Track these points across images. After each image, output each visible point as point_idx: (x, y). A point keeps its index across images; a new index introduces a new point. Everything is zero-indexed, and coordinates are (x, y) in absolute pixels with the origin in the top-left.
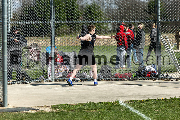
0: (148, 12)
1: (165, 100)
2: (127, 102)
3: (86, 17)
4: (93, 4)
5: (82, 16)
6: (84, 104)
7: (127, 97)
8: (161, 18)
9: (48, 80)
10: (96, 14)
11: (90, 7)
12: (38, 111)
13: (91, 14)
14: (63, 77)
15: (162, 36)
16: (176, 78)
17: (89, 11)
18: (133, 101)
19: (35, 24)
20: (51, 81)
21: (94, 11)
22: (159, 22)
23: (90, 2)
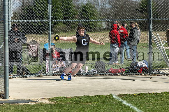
0: (140, 11)
1: (156, 94)
2: (120, 96)
3: (82, 16)
4: (88, 4)
5: (78, 14)
6: (80, 97)
7: (120, 91)
8: (153, 17)
9: (46, 74)
10: (91, 13)
11: (85, 6)
12: (37, 103)
13: (86, 13)
14: (60, 72)
15: (153, 34)
16: (167, 73)
17: (84, 10)
18: (126, 94)
19: (34, 23)
20: (49, 76)
21: (89, 10)
22: (151, 20)
23: (85, 2)
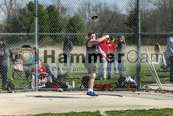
0: (128, 25)
1: (144, 111)
2: (107, 112)
3: (69, 29)
4: (75, 17)
5: (65, 28)
6: (66, 113)
7: (108, 107)
8: (141, 31)
9: (32, 90)
10: (78, 26)
11: (72, 19)
13: (73, 27)
14: (46, 87)
15: (141, 48)
16: (155, 89)
17: (71, 24)
18: (114, 111)
19: (19, 36)
20: (35, 91)
21: (76, 24)
22: (139, 35)
23: (72, 15)
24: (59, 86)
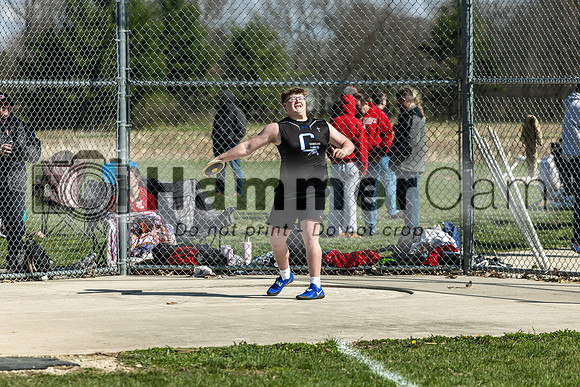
0: (432, 53)
1: (485, 341)
2: (362, 345)
3: (232, 68)
4: (252, 25)
5: (219, 62)
6: (223, 349)
7: (364, 329)
8: (477, 73)
9: (106, 270)
10: (263, 58)
11: (244, 34)
12: (75, 368)
13: (248, 58)
14: (155, 260)
15: (477, 131)
16: (525, 268)
17: (240, 49)
18: (383, 341)
19: (65, 89)
20: (117, 275)
21: (255, 48)
22: (469, 85)
23: (243, 20)
24: (199, 259)
